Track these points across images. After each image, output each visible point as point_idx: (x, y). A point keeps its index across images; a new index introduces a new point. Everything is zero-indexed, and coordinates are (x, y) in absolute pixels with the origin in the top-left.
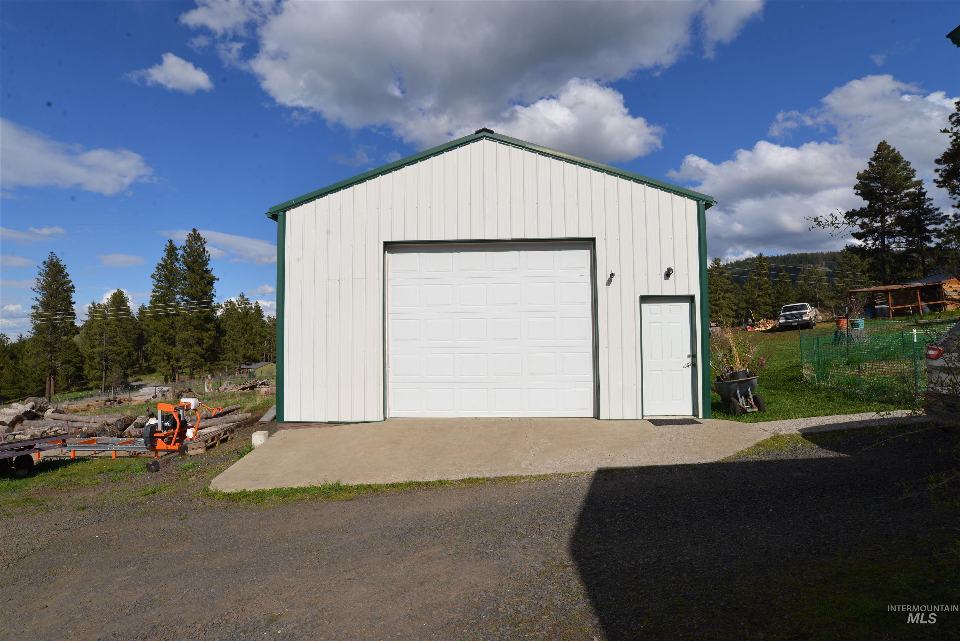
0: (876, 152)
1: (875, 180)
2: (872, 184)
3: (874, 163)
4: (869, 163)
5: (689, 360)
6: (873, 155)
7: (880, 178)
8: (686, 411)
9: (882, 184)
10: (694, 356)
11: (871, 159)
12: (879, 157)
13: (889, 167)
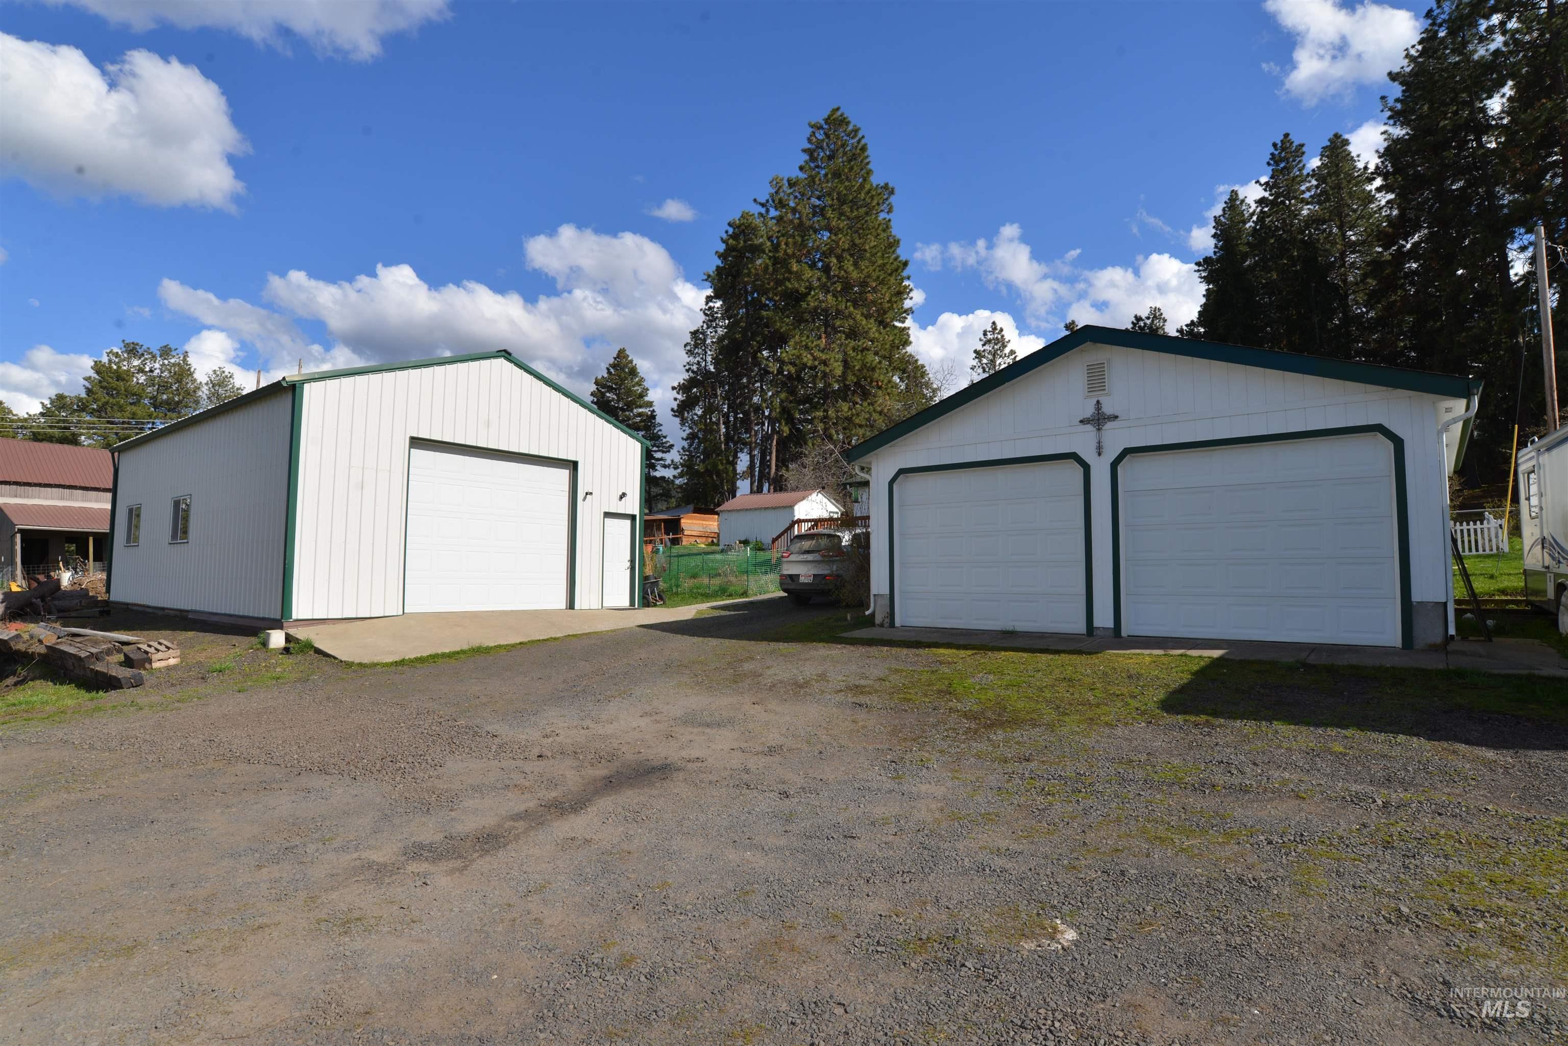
0: (615, 358)
1: (610, 389)
2: (608, 395)
3: (612, 370)
4: (608, 369)
5: (628, 564)
6: (612, 361)
7: (616, 389)
8: (626, 603)
9: (618, 397)
10: (632, 561)
11: (610, 365)
12: (618, 365)
13: (626, 379)
